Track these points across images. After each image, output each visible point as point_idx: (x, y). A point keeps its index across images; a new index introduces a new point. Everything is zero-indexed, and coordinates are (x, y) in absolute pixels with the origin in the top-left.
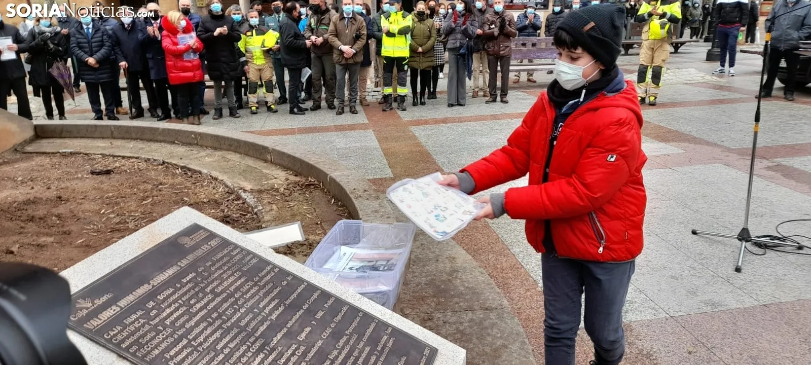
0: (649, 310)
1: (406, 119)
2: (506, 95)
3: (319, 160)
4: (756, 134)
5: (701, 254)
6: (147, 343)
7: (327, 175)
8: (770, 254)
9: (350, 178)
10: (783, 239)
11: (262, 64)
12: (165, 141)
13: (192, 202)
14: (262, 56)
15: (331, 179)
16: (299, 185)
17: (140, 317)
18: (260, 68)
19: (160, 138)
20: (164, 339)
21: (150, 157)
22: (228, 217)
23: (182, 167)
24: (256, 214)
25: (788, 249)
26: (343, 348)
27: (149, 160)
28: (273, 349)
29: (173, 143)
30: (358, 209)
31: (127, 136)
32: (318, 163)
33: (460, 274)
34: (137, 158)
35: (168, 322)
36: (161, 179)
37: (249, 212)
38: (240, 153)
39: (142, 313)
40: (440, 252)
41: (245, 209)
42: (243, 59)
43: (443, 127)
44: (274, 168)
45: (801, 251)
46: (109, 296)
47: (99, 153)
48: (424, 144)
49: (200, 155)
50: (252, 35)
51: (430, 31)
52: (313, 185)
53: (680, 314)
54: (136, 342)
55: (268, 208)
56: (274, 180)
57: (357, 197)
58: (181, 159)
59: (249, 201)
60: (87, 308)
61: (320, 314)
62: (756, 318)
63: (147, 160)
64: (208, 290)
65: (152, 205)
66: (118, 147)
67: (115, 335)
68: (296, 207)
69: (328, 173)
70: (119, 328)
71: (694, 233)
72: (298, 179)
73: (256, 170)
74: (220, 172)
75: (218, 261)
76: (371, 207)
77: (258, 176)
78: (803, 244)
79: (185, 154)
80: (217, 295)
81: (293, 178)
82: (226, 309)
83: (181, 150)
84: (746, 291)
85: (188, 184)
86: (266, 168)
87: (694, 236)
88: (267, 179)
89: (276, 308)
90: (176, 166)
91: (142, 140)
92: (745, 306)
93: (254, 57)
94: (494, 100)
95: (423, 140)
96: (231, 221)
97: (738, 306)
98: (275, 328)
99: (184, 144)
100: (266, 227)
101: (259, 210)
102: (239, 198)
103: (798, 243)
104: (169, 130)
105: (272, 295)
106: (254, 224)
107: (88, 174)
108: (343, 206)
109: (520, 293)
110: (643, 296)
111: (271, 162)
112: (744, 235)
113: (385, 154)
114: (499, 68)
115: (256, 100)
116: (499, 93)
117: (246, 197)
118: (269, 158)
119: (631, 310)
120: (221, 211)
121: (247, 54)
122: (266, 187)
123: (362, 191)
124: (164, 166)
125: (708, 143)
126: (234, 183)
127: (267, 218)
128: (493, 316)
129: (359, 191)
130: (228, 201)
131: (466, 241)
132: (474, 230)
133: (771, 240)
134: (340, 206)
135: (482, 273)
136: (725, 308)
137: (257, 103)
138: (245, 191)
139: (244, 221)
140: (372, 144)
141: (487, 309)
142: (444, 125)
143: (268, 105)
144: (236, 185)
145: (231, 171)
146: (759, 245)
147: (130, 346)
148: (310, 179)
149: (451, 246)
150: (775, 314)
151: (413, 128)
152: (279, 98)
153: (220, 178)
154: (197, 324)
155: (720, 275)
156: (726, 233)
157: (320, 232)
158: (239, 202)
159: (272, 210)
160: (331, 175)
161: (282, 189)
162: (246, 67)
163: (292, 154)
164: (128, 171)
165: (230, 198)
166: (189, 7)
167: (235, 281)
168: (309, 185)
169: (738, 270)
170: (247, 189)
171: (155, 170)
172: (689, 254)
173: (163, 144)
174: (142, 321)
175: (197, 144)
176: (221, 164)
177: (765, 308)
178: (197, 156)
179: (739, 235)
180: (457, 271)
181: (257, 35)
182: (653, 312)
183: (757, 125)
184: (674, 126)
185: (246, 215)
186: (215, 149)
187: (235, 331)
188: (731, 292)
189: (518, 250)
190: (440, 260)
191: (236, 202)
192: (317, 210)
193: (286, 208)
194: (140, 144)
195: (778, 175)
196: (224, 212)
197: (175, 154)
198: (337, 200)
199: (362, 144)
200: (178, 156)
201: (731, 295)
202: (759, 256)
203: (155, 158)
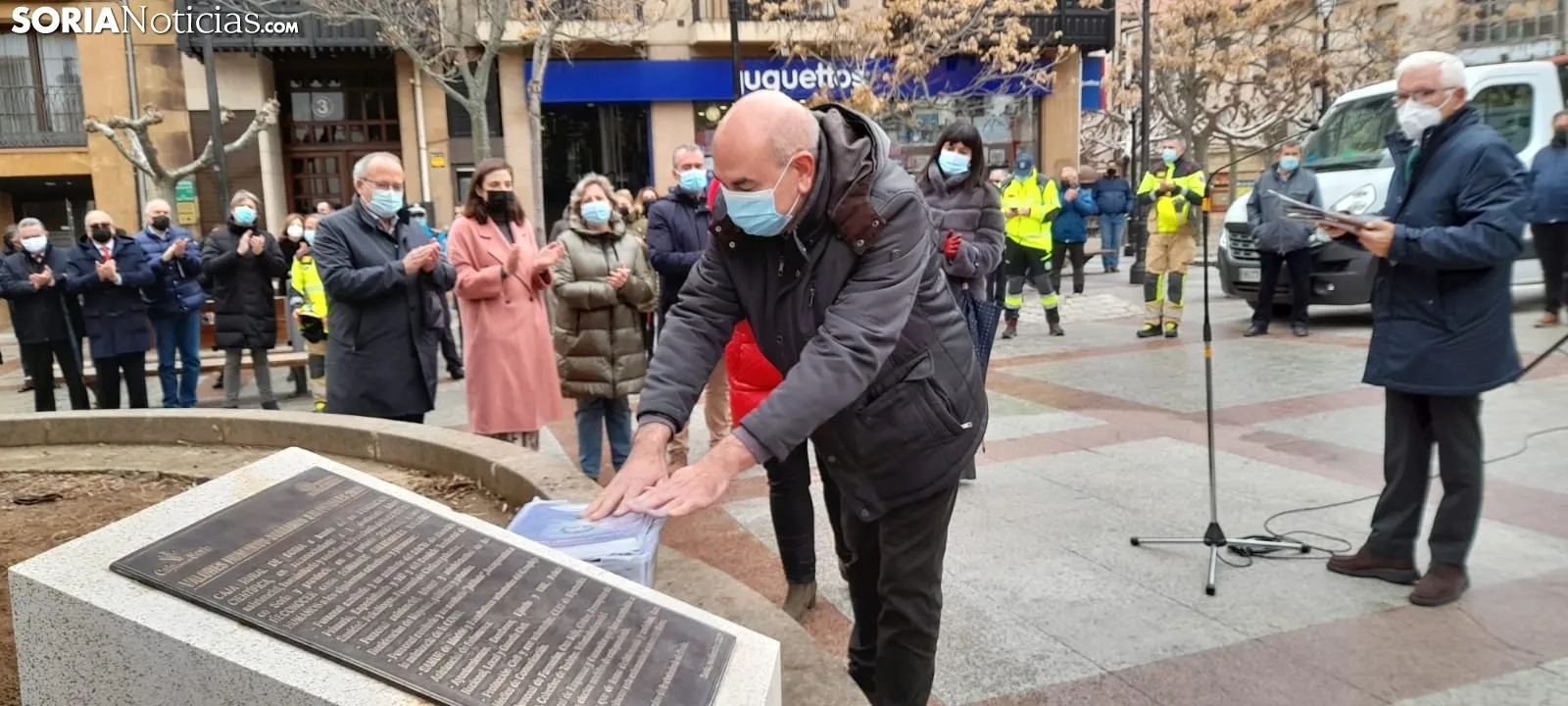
0: (1073, 667)
4: (1208, 361)
5: (1149, 575)
6: (282, 608)
7: (490, 464)
8: (1259, 564)
10: (1277, 539)
12: (156, 443)
15: (499, 469)
16: (436, 490)
17: (263, 576)
19: (146, 437)
20: (306, 605)
21: (133, 469)
26: (587, 628)
27: (129, 473)
28: (479, 625)
29: (174, 444)
31: (78, 438)
32: (470, 447)
34: (103, 473)
35: (307, 585)
39: (264, 572)
44: (381, 471)
45: (1306, 555)
46: (207, 550)
47: (25, 469)
49: (231, 459)
52: (463, 484)
53: (1124, 667)
54: (265, 606)
58: (195, 467)
60: (177, 563)
61: (543, 587)
62: (1246, 660)
63: (126, 475)
64: (360, 549)
66: (62, 458)
67: (229, 597)
69: (493, 459)
70: (234, 589)
71: (1135, 542)
72: (432, 480)
75: (367, 514)
78: (1310, 544)
79: (201, 459)
80: (374, 557)
82: (395, 574)
83: (192, 454)
84: (1225, 622)
87: (1135, 548)
89: (472, 575)
90: (186, 480)
91: (107, 443)
92: (1227, 644)
98: (475, 600)
99: (196, 444)
103: (1300, 543)
104: (165, 419)
105: (463, 560)
107: (10, 504)
110: (1059, 646)
112: (1214, 537)
115: (323, 391)
118: (372, 452)
119: (1043, 670)
124: (163, 481)
125: (1145, 408)
128: (809, 677)
133: (1257, 541)
141: (796, 668)
146: (1235, 550)
147: (257, 610)
148: (456, 475)
150: (1275, 651)
154: (353, 590)
155: (1183, 602)
163: (419, 439)
164: (91, 494)
167: (400, 541)
168: (455, 487)
169: (1210, 591)
171: (145, 490)
172: (1129, 576)
173: (152, 447)
174: (268, 582)
175: (223, 443)
177: (1258, 644)
178: (226, 461)
179: (1206, 536)
182: (1078, 668)
183: (1208, 348)
184: (1086, 387)
186: (261, 447)
187: (413, 601)
188: (1203, 625)
194: (104, 451)
195: (1261, 447)
197: (181, 461)
198: (512, 505)
200: (188, 464)
201: (1202, 630)
202: (1241, 570)
203: (142, 470)
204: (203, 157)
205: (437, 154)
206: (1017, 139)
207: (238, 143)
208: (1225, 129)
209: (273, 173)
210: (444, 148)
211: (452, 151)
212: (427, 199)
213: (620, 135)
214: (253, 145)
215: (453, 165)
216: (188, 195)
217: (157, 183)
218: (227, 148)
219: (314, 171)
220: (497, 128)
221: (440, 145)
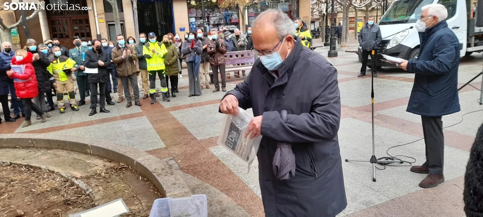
1: (167, 107)
2: (225, 86)
3: (126, 150)
5: (353, 173)
7: (134, 160)
8: (388, 168)
9: (150, 161)
10: (392, 159)
11: (66, 81)
12: (8, 147)
13: (39, 192)
14: (66, 76)
15: (137, 163)
16: (114, 169)
18: (64, 83)
19: (4, 145)
22: (69, 201)
23: (26, 166)
24: (88, 195)
25: (395, 164)
30: (162, 184)
32: (125, 152)
33: (227, 212)
36: (11, 176)
37: (82, 194)
38: (67, 150)
40: (211, 198)
41: (79, 192)
42: (52, 79)
43: (191, 110)
44: (93, 158)
45: (402, 164)
48: (181, 122)
50: (57, 63)
51: (173, 53)
52: (124, 168)
53: (351, 212)
55: (96, 190)
56: (95, 167)
57: (159, 175)
58: (24, 159)
59: (81, 186)
62: (390, 208)
65: (9, 199)
68: (116, 186)
69: (134, 159)
72: (112, 165)
73: (81, 161)
74: (55, 166)
76: (170, 181)
77: (83, 166)
78: (403, 160)
79: (26, 155)
81: (108, 164)
83: (22, 152)
84: (381, 193)
85: (33, 178)
86: (87, 159)
87: (347, 162)
88: (91, 167)
90: (20, 166)
92: (383, 202)
93: (60, 77)
94: (218, 90)
95: (180, 120)
96: (71, 203)
97: (380, 203)
99: (23, 148)
100: (98, 205)
101: (90, 192)
102: (73, 184)
103: (400, 160)
104: (11, 139)
106: (88, 203)
108: (148, 180)
109: (260, 214)
111: (90, 154)
112: (373, 160)
113: (157, 132)
114: (219, 71)
115: (62, 104)
116: (220, 85)
117: (78, 183)
118: (89, 151)
120: (61, 196)
121: (54, 75)
122: (91, 173)
123: (160, 170)
124: (11, 166)
126: (67, 173)
127: (97, 197)
129: (159, 170)
130: (65, 187)
131: (221, 184)
132: (224, 176)
133: (386, 160)
134: (146, 181)
135: (240, 209)
136: (373, 205)
137: (64, 106)
138: (77, 178)
139: (81, 202)
140: (147, 125)
142: (191, 108)
143: (72, 106)
144: (69, 175)
145: (62, 164)
146: (381, 164)
148: (121, 164)
149: (217, 193)
150: (399, 204)
151: (172, 113)
152: (80, 102)
153: (56, 171)
155: (366, 185)
156: (363, 159)
157: (137, 203)
158: (74, 187)
159: (99, 190)
160: (137, 160)
161: (103, 174)
162: (55, 84)
163: (106, 148)
165: (66, 185)
166: (10, 47)
168: (121, 168)
169: (374, 180)
170: (78, 176)
171: (5, 170)
173: (7, 149)
175: (33, 147)
176: (54, 160)
177: (393, 201)
178: (35, 155)
179: (371, 160)
180: (225, 210)
181: (61, 62)
183: (373, 100)
185: (81, 197)
186: (48, 149)
188: (374, 194)
189: (253, 186)
190: (213, 205)
191: (72, 188)
192: (131, 186)
193: (109, 187)
195: (380, 121)
196: (64, 196)
197: (18, 156)
198: (143, 177)
199: (141, 127)
200: (20, 157)
201: (374, 196)
202: (382, 170)
203: (3, 161)
204: (19, 21)
205: (101, 18)
206: (291, 10)
207: (31, 16)
208: (354, 5)
209: (44, 26)
210: (103, 16)
211: (106, 17)
212: (99, 33)
213: (162, 9)
214: (37, 16)
215: (107, 22)
216: (16, 34)
217: (3, 30)
218: (27, 18)
219: (59, 24)
220: (121, 9)
221: (102, 15)
